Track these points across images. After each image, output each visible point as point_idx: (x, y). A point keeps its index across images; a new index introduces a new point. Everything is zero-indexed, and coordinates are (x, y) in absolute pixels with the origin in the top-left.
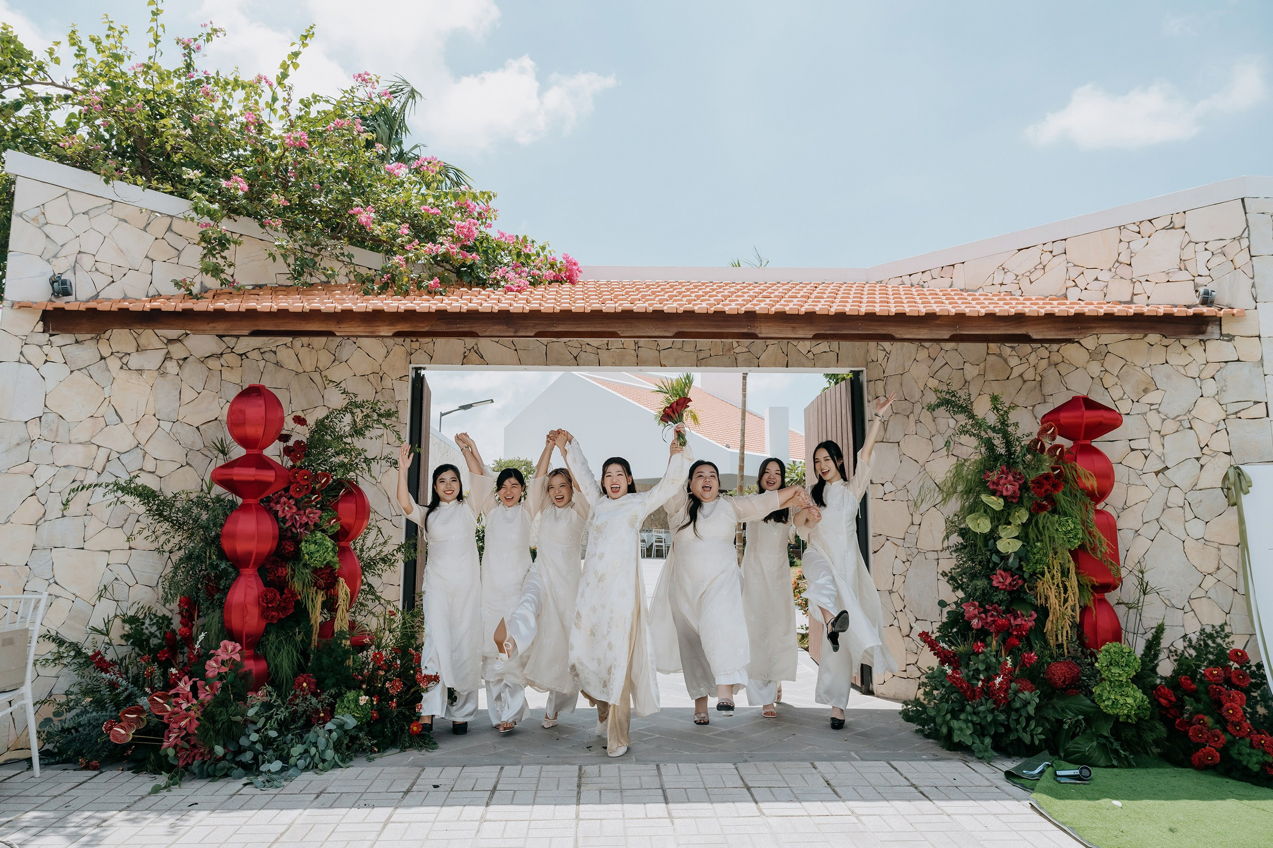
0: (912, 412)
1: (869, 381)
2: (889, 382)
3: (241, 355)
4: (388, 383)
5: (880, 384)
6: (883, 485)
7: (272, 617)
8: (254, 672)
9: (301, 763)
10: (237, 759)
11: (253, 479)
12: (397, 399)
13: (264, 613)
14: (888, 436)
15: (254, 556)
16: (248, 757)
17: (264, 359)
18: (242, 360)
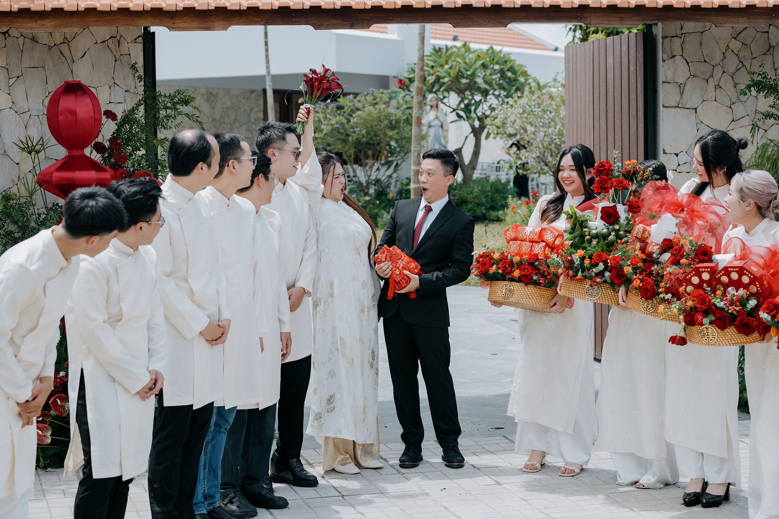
0: (712, 76)
1: (664, 37)
2: (687, 40)
3: (4, 33)
4: (124, 47)
5: (677, 42)
6: (677, 155)
14: (684, 101)
17: (22, 35)
18: (5, 38)
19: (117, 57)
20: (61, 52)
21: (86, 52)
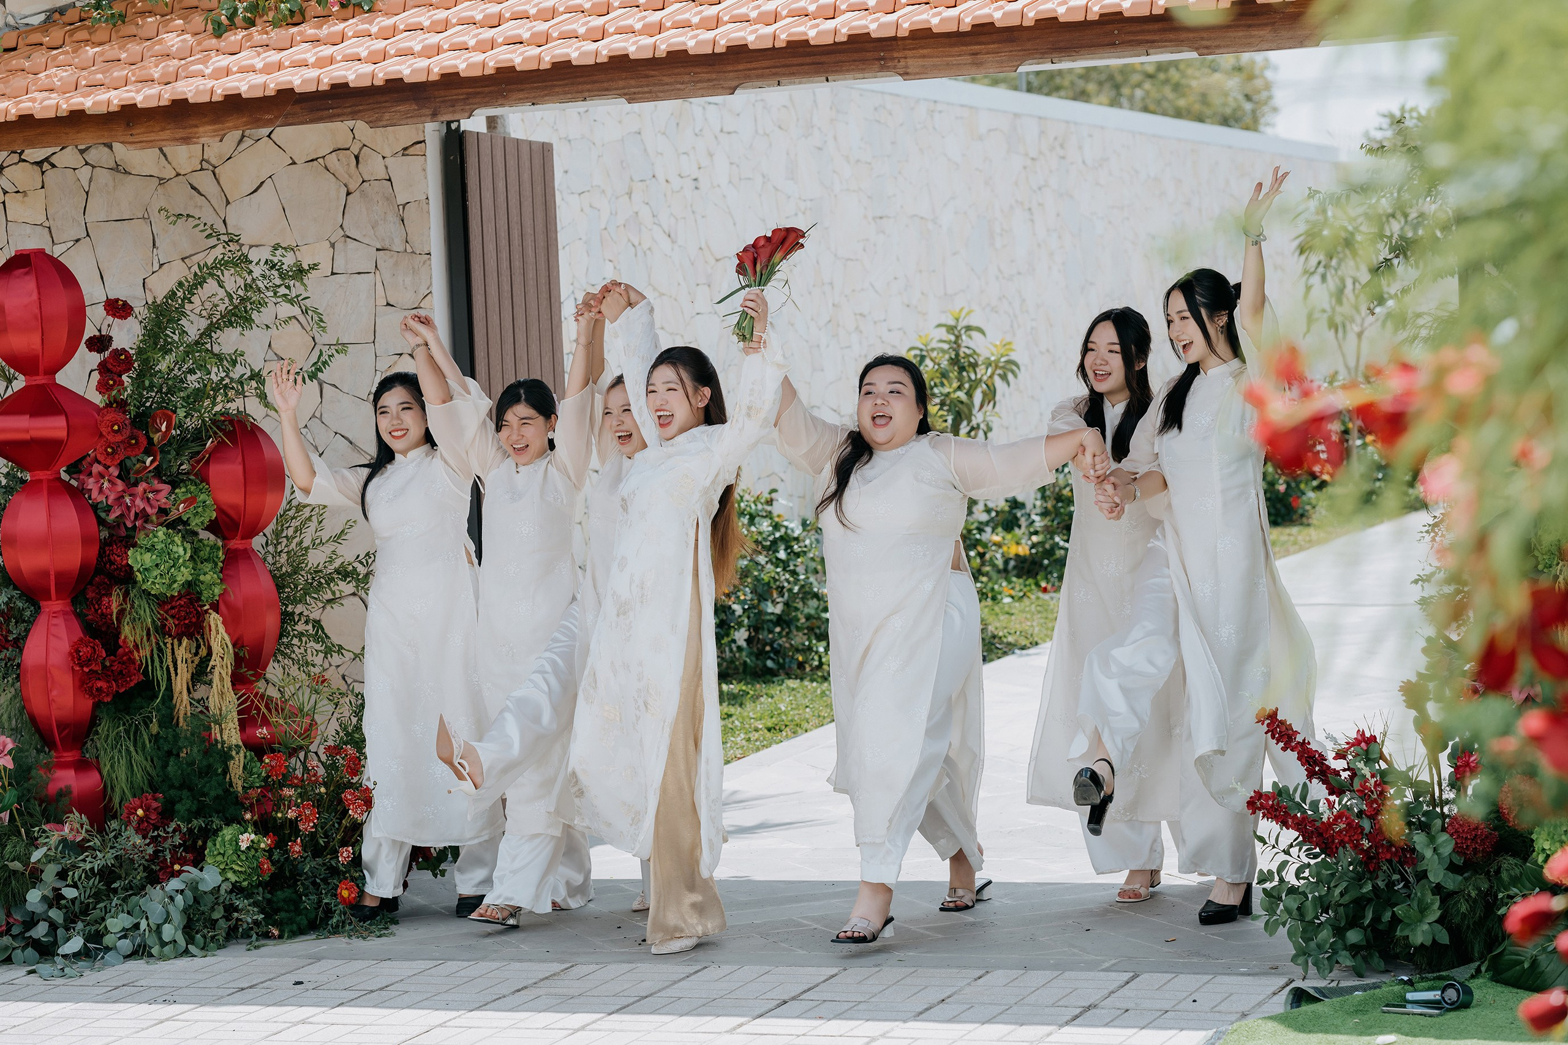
3: (39, 164)
4: (373, 167)
7: (99, 690)
8: (75, 792)
9: (126, 945)
10: (27, 935)
11: (27, 437)
12: (401, 200)
13: (83, 684)
15: (52, 573)
16: (40, 931)
17: (87, 164)
18: (43, 173)
19: (352, 188)
20: (193, 188)
21: (262, 183)
